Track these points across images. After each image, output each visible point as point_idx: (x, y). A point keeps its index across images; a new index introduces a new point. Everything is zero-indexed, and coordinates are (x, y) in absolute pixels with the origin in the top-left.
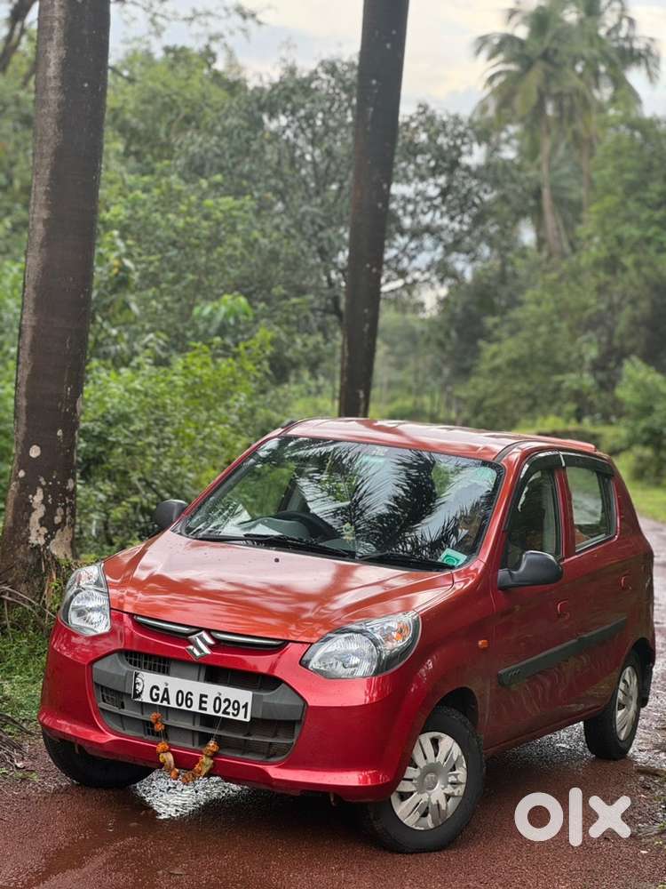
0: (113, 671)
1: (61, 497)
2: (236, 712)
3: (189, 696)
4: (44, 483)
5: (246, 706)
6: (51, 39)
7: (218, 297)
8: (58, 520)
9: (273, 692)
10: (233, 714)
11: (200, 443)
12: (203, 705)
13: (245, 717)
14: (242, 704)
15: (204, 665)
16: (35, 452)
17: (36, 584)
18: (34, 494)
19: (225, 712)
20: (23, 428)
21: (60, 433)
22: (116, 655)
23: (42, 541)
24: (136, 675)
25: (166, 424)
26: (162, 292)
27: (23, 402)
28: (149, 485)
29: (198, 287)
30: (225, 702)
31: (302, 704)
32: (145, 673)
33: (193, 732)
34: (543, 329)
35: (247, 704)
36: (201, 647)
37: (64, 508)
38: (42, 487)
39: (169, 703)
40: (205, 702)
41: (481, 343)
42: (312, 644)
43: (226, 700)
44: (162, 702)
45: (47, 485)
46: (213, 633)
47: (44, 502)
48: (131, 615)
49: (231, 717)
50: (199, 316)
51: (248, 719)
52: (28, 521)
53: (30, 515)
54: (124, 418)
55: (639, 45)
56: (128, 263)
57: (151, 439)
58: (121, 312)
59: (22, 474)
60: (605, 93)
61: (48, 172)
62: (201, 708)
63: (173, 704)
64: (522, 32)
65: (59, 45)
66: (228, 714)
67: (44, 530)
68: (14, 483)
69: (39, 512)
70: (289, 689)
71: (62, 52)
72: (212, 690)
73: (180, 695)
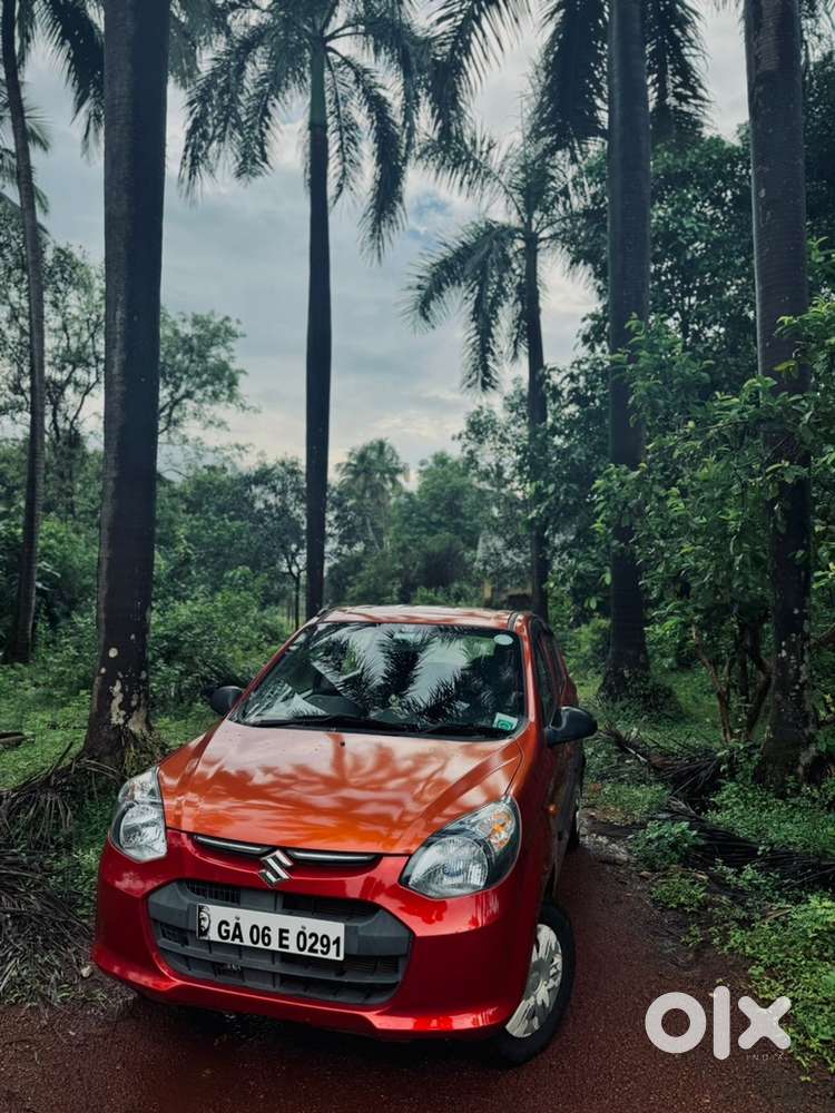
0: (172, 905)
1: (135, 685)
2: (325, 950)
3: (266, 932)
4: (121, 676)
5: (337, 941)
6: (115, 347)
7: (236, 568)
8: (134, 703)
9: (370, 922)
10: (322, 952)
11: (234, 637)
12: (285, 942)
13: (338, 955)
14: (332, 939)
15: (281, 893)
16: (113, 653)
17: (118, 755)
18: (114, 685)
19: (311, 950)
20: (103, 636)
21: (133, 637)
22: (175, 884)
23: (121, 721)
24: (201, 909)
25: (214, 629)
26: (208, 567)
27: (103, 616)
28: (205, 664)
29: (226, 564)
30: (310, 937)
31: (405, 934)
32: (209, 906)
33: (274, 974)
34: (372, 579)
35: (338, 938)
36: (277, 869)
37: (139, 694)
38: (121, 680)
39: (242, 941)
40: (287, 939)
41: (347, 587)
42: (410, 855)
43: (312, 935)
44: (233, 939)
45: (124, 678)
46: (290, 852)
47: (122, 691)
48: (190, 835)
49: (319, 955)
50: (227, 578)
51: (341, 958)
52: (110, 707)
53: (111, 702)
54: (190, 627)
55: (401, 466)
56: (190, 551)
57: (206, 637)
58: (186, 576)
59: (103, 670)
60: (389, 485)
61: (115, 443)
62: (281, 945)
63: (247, 942)
64: (354, 462)
65: (120, 352)
66: (316, 951)
67: (123, 713)
68: (97, 678)
69: (118, 699)
70: (389, 916)
71: (124, 356)
72: (294, 923)
73: (255, 930)
